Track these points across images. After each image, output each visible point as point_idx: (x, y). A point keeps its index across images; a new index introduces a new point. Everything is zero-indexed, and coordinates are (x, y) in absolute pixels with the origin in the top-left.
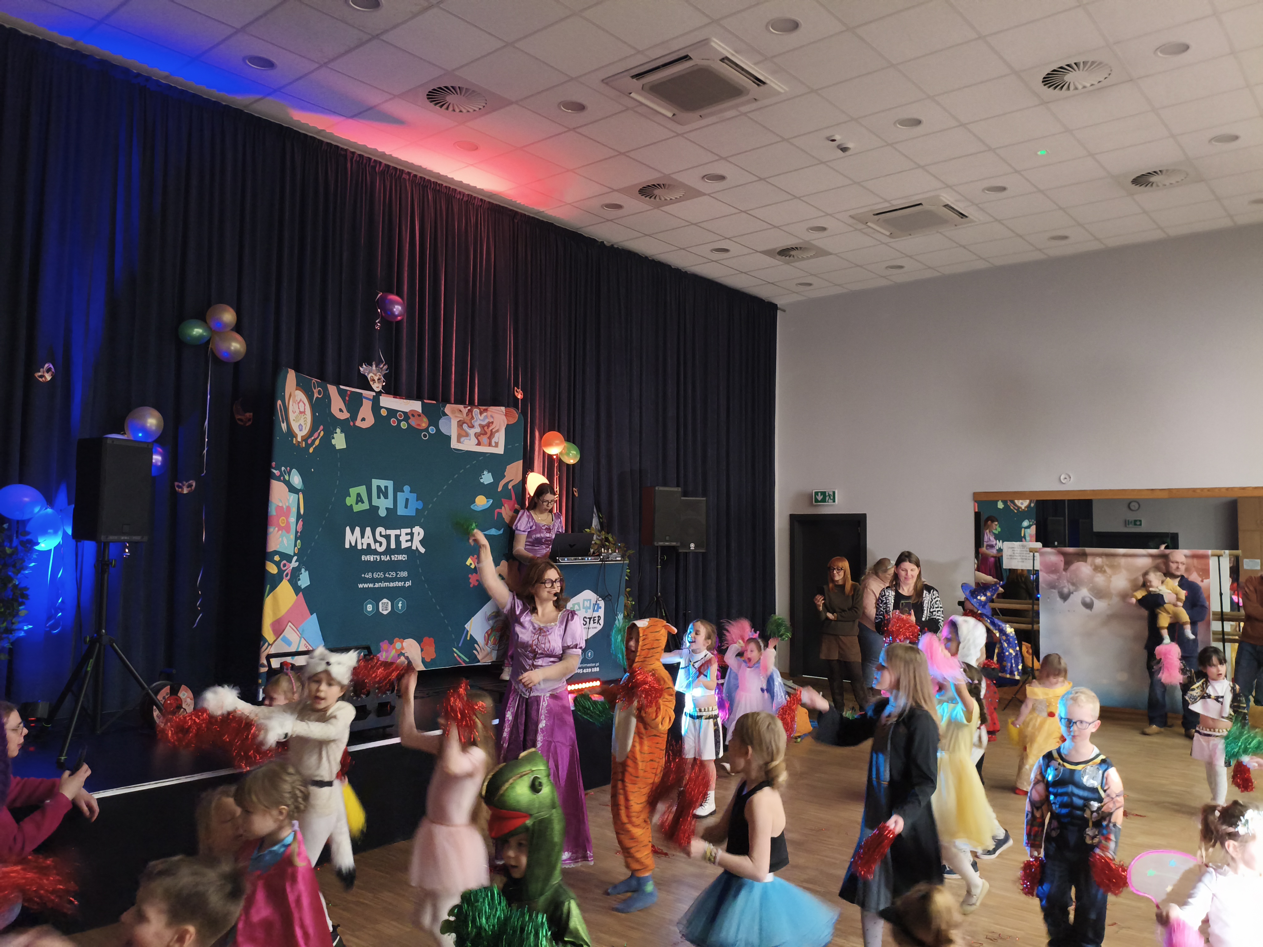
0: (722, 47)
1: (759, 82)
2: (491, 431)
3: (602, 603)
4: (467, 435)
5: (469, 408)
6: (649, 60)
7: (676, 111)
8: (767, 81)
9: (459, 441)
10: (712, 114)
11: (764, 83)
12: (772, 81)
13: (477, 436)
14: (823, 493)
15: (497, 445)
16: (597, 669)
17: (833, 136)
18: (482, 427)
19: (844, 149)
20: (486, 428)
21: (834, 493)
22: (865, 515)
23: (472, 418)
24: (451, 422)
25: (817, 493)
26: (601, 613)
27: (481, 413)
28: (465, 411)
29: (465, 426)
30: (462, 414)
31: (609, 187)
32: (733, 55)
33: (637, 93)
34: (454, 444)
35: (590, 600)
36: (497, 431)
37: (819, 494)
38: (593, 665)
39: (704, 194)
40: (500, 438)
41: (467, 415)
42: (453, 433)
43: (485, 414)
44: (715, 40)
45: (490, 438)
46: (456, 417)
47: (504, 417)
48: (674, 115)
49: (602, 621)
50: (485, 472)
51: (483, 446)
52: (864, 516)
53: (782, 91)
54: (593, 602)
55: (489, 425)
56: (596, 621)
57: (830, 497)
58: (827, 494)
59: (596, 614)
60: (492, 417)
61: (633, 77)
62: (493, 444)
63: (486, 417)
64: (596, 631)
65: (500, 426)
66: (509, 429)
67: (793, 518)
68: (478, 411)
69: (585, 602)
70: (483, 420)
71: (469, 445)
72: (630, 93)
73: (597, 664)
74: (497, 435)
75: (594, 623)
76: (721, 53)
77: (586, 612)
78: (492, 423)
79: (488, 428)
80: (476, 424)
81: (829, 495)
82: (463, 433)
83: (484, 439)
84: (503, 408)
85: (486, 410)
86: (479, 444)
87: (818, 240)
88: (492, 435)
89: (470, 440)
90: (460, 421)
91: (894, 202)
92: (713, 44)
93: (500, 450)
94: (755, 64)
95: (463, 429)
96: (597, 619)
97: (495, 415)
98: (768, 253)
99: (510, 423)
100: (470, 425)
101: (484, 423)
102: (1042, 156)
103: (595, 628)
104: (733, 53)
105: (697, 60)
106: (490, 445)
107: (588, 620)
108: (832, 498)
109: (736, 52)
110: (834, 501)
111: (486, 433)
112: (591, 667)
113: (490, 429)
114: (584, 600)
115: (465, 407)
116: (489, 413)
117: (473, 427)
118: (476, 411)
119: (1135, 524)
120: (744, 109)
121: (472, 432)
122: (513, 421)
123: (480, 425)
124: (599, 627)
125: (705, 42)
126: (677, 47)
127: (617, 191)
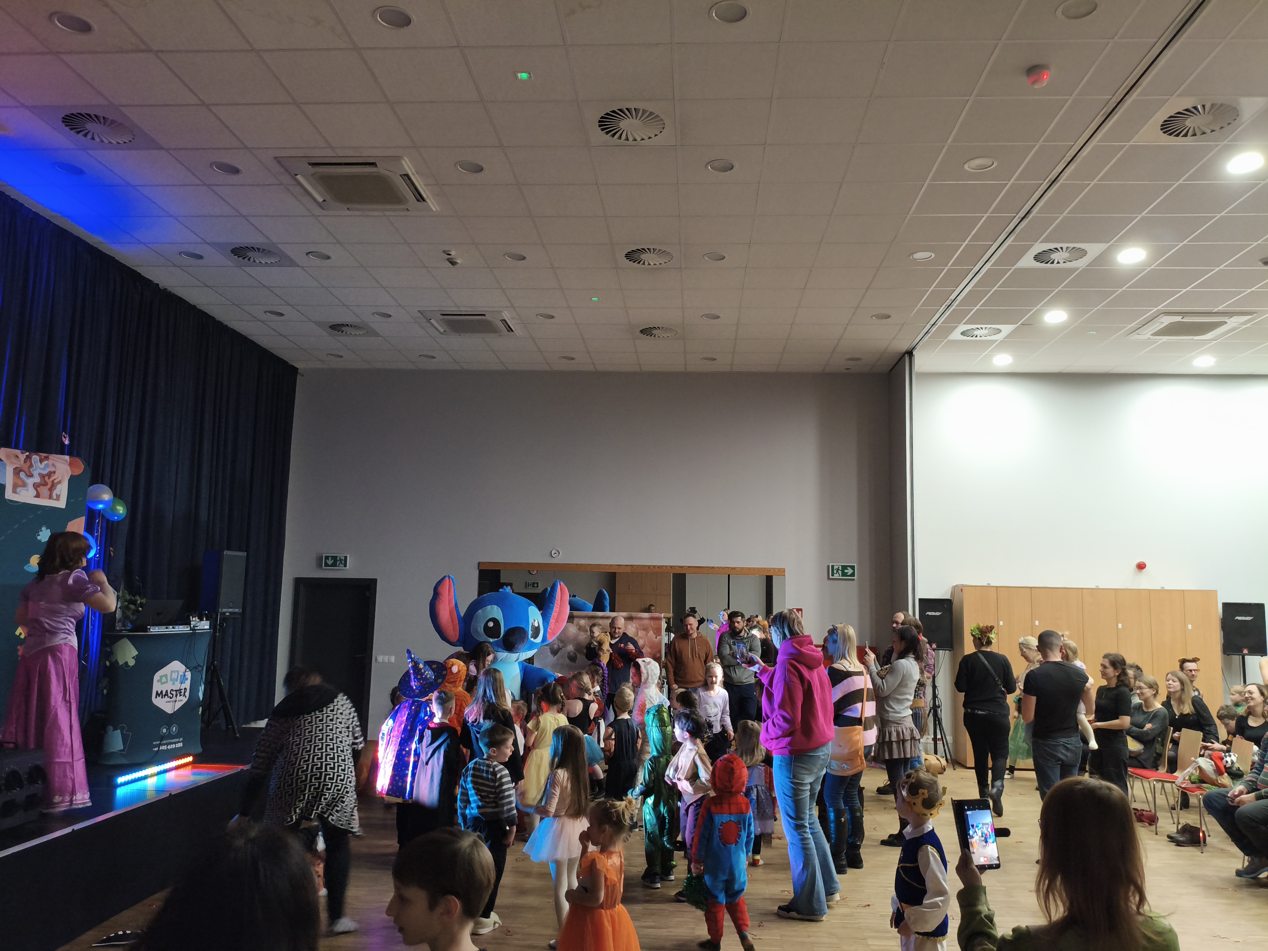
0: (408, 166)
1: (420, 198)
2: (53, 481)
3: (189, 675)
4: (24, 485)
5: (27, 453)
6: (334, 155)
7: (328, 198)
8: (428, 200)
9: (14, 491)
10: (357, 210)
11: (424, 200)
12: (430, 200)
13: (36, 486)
14: (335, 558)
15: (58, 498)
16: (180, 745)
17: (450, 251)
18: (42, 476)
19: (453, 263)
20: (46, 478)
21: (346, 557)
22: (376, 579)
23: (31, 466)
24: (5, 469)
25: (327, 558)
26: (187, 684)
27: (41, 461)
28: (23, 457)
29: (22, 475)
30: (19, 461)
31: (202, 239)
32: (413, 174)
33: (304, 176)
34: (9, 495)
35: (178, 672)
36: (60, 482)
37: (330, 558)
38: (177, 740)
39: (298, 266)
40: (63, 490)
41: (25, 462)
42: (9, 481)
43: (46, 462)
44: (406, 158)
45: (51, 490)
46: (12, 463)
47: (68, 468)
48: (324, 201)
49: (187, 694)
50: (44, 529)
51: (42, 498)
52: (374, 581)
53: (434, 209)
54: (181, 673)
55: (50, 474)
56: (182, 694)
57: (341, 562)
58: (338, 559)
59: (183, 687)
60: (53, 465)
61: (310, 164)
62: (55, 497)
63: (47, 466)
64: (182, 703)
65: (63, 476)
66: (73, 481)
67: (299, 582)
68: (38, 458)
69: (173, 674)
70: (44, 469)
71: (26, 496)
72: (296, 175)
73: (181, 739)
74: (59, 487)
75: (180, 695)
76: (405, 169)
77: (173, 684)
78: (54, 472)
79: (49, 479)
80: (36, 473)
81: (341, 560)
82: (20, 483)
83: (44, 491)
84: (67, 458)
85: (47, 458)
86: (38, 496)
87: (377, 323)
88: (53, 486)
89: (27, 490)
90: (16, 468)
91: (462, 309)
92: (403, 162)
93: (62, 504)
94: (425, 185)
95: (19, 478)
96: (183, 691)
97: (58, 465)
98: (319, 324)
99: (74, 474)
100: (28, 473)
101: (45, 472)
102: (595, 301)
103: (181, 701)
104: (415, 173)
105: (381, 169)
106: (50, 497)
107: (174, 693)
108: (343, 562)
109: (417, 173)
110: (345, 566)
111: (46, 484)
112: (175, 743)
113: (52, 479)
114: (172, 672)
115: (22, 453)
116: (50, 462)
117: (31, 476)
118: (35, 458)
119: (534, 586)
120: (388, 213)
121: (30, 481)
122: (79, 471)
123: (40, 474)
124: (185, 700)
125: (398, 158)
126: (367, 154)
127: (208, 243)
